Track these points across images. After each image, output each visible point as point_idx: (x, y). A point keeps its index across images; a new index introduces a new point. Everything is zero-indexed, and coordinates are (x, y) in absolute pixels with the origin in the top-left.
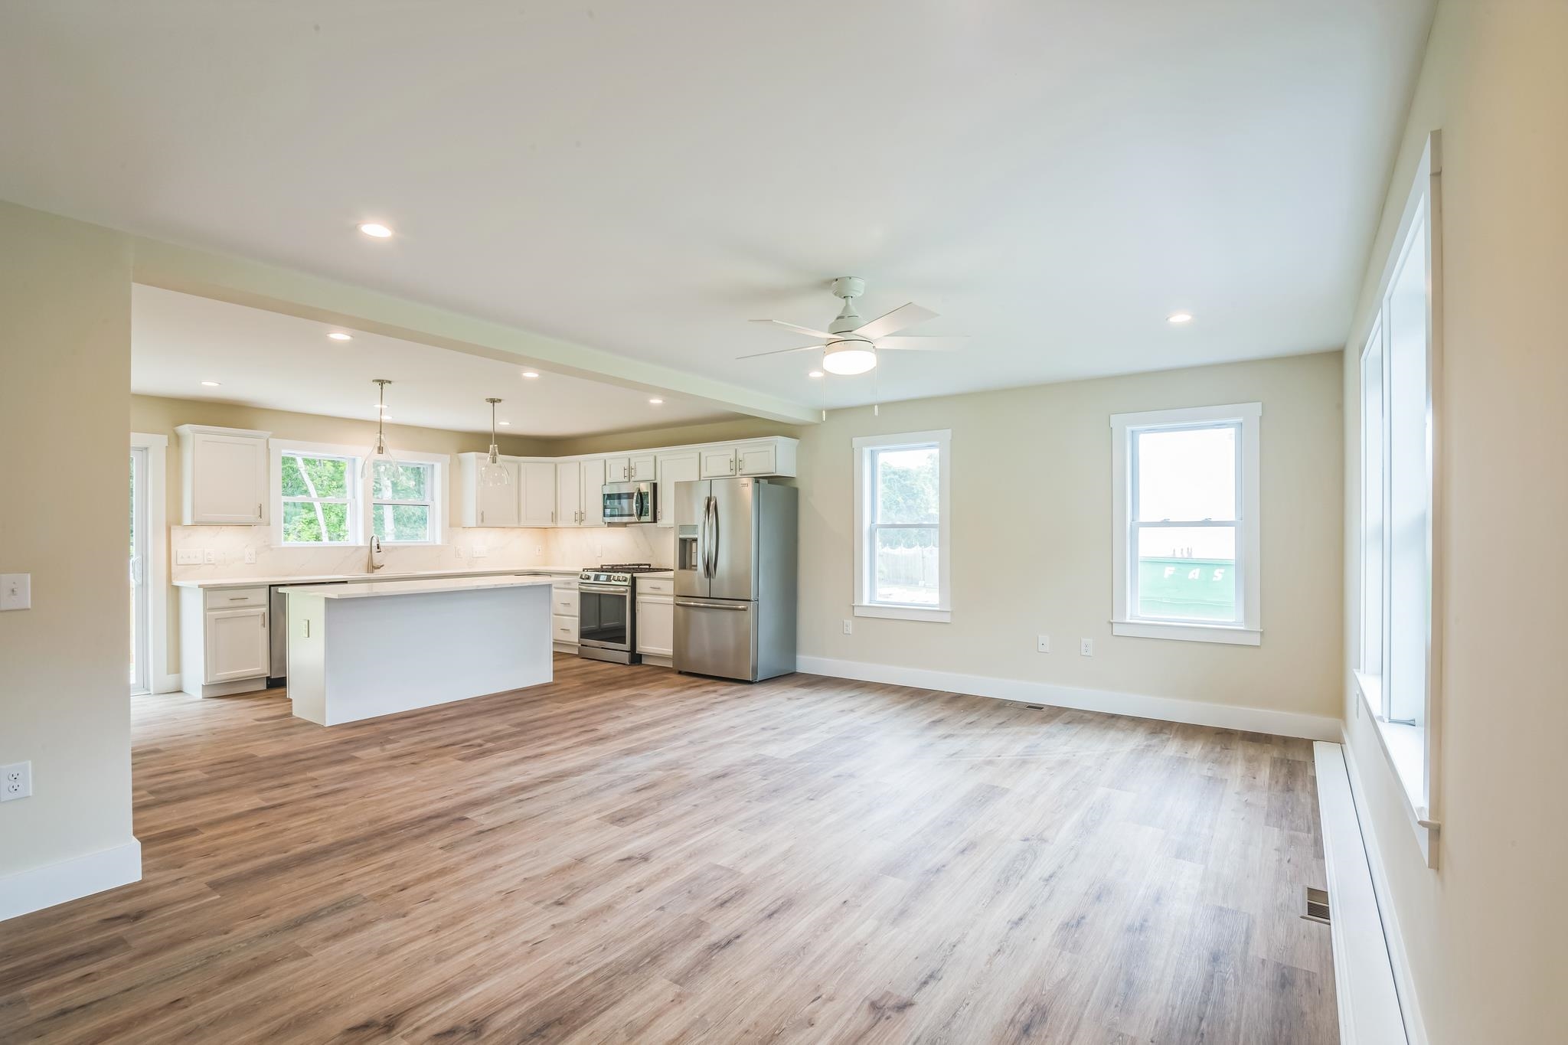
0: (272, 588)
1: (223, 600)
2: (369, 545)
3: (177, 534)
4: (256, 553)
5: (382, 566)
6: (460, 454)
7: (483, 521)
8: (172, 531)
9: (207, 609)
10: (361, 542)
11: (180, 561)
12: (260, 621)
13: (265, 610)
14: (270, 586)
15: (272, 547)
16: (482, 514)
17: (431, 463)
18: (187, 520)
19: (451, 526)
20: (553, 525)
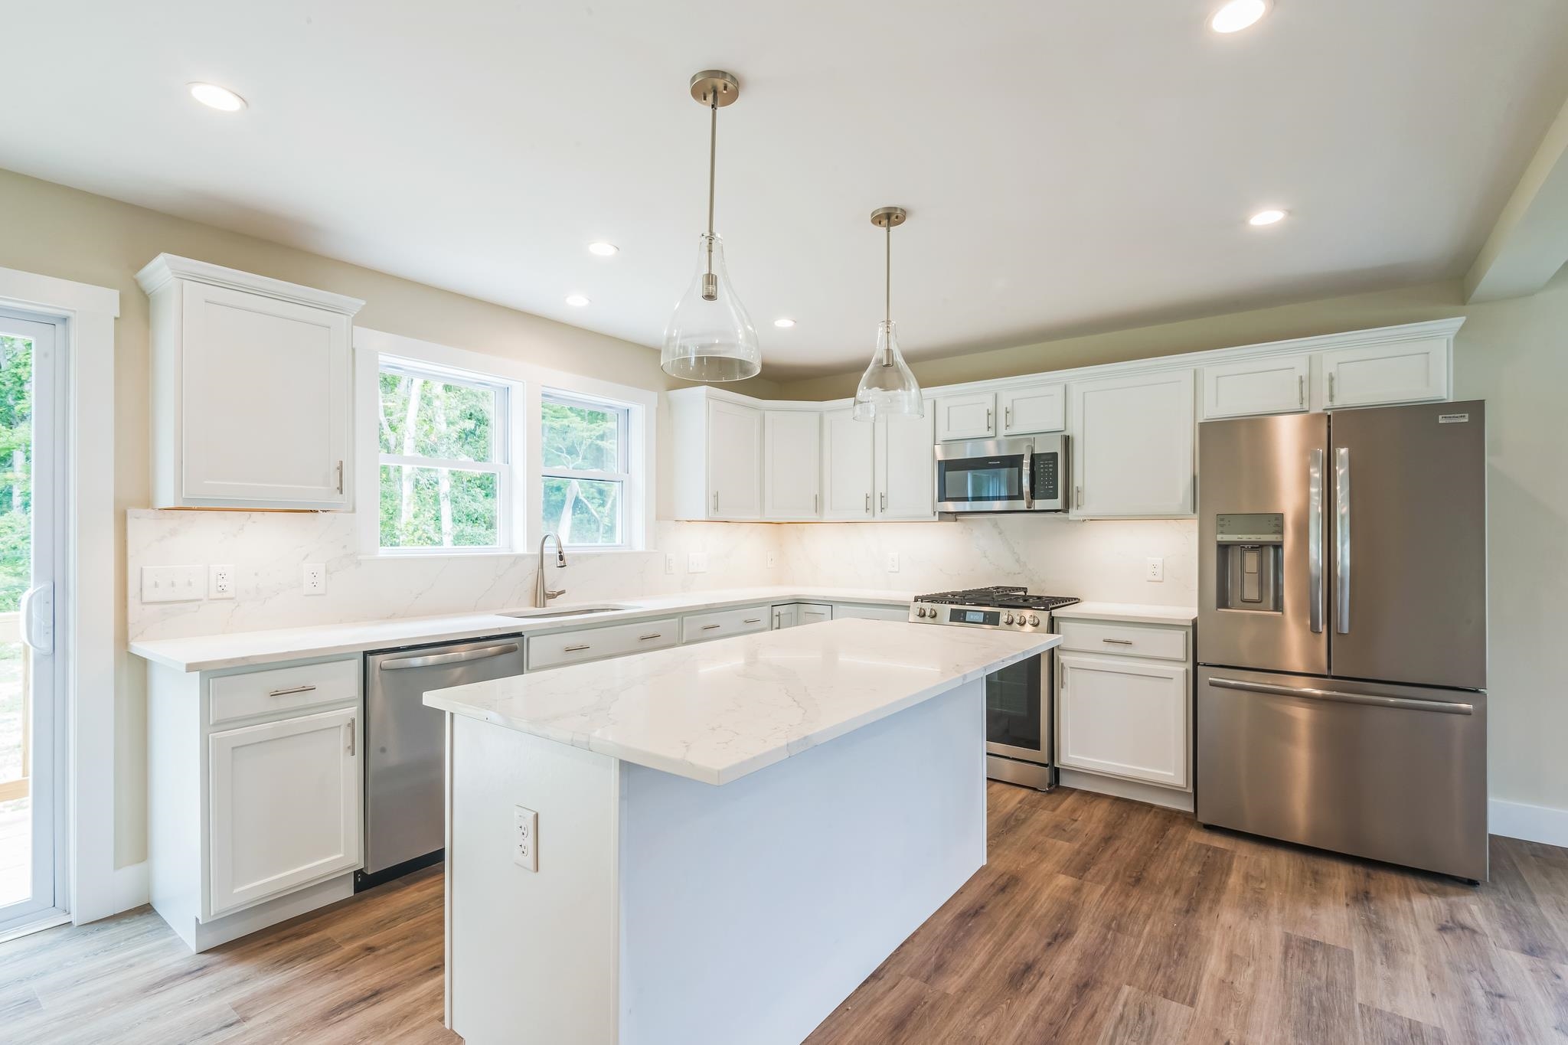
0: (370, 658)
1: (252, 695)
2: (537, 552)
3: (142, 529)
4: (326, 571)
5: (563, 592)
6: (671, 392)
7: (716, 508)
8: (131, 523)
9: (212, 724)
10: (521, 547)
11: (148, 596)
12: (342, 739)
13: (354, 711)
14: (366, 654)
15: (360, 557)
16: (716, 496)
17: (625, 405)
18: (166, 496)
19: (657, 518)
20: (814, 517)
